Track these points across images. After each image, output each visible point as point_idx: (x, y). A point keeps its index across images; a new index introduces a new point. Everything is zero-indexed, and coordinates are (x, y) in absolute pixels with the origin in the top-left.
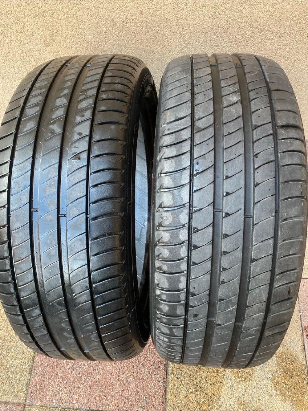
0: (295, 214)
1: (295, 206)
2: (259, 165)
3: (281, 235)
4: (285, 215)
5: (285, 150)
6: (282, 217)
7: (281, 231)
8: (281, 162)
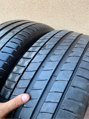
0: (81, 87)
1: (83, 82)
2: (71, 55)
3: (68, 94)
4: (75, 84)
5: (88, 56)
6: (72, 84)
7: (69, 92)
8: (84, 59)
